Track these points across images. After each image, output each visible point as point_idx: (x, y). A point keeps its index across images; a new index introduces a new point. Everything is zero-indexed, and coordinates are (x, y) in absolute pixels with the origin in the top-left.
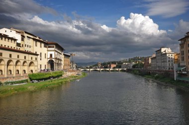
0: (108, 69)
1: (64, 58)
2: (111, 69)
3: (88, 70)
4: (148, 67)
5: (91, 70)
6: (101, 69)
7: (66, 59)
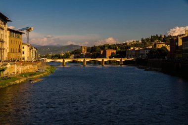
0: (100, 60)
1: (10, 36)
2: (105, 60)
3: (61, 60)
4: (177, 56)
5: (67, 60)
6: (87, 60)
7: (13, 39)
